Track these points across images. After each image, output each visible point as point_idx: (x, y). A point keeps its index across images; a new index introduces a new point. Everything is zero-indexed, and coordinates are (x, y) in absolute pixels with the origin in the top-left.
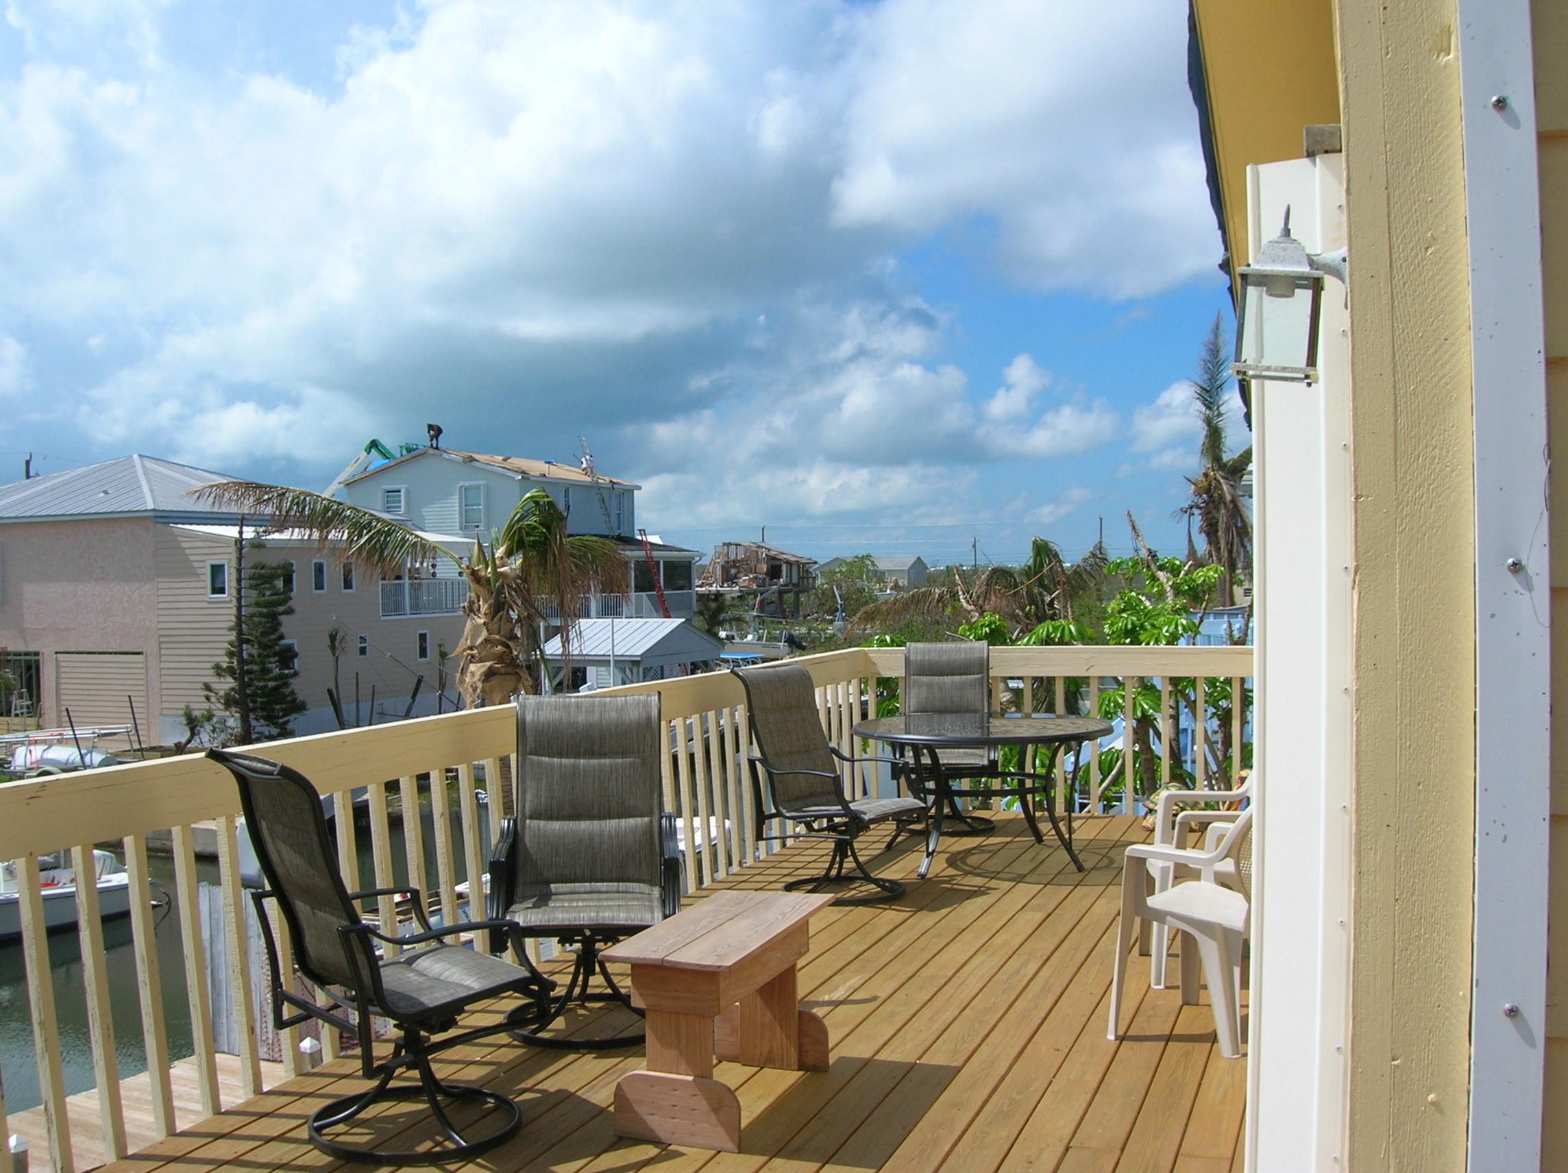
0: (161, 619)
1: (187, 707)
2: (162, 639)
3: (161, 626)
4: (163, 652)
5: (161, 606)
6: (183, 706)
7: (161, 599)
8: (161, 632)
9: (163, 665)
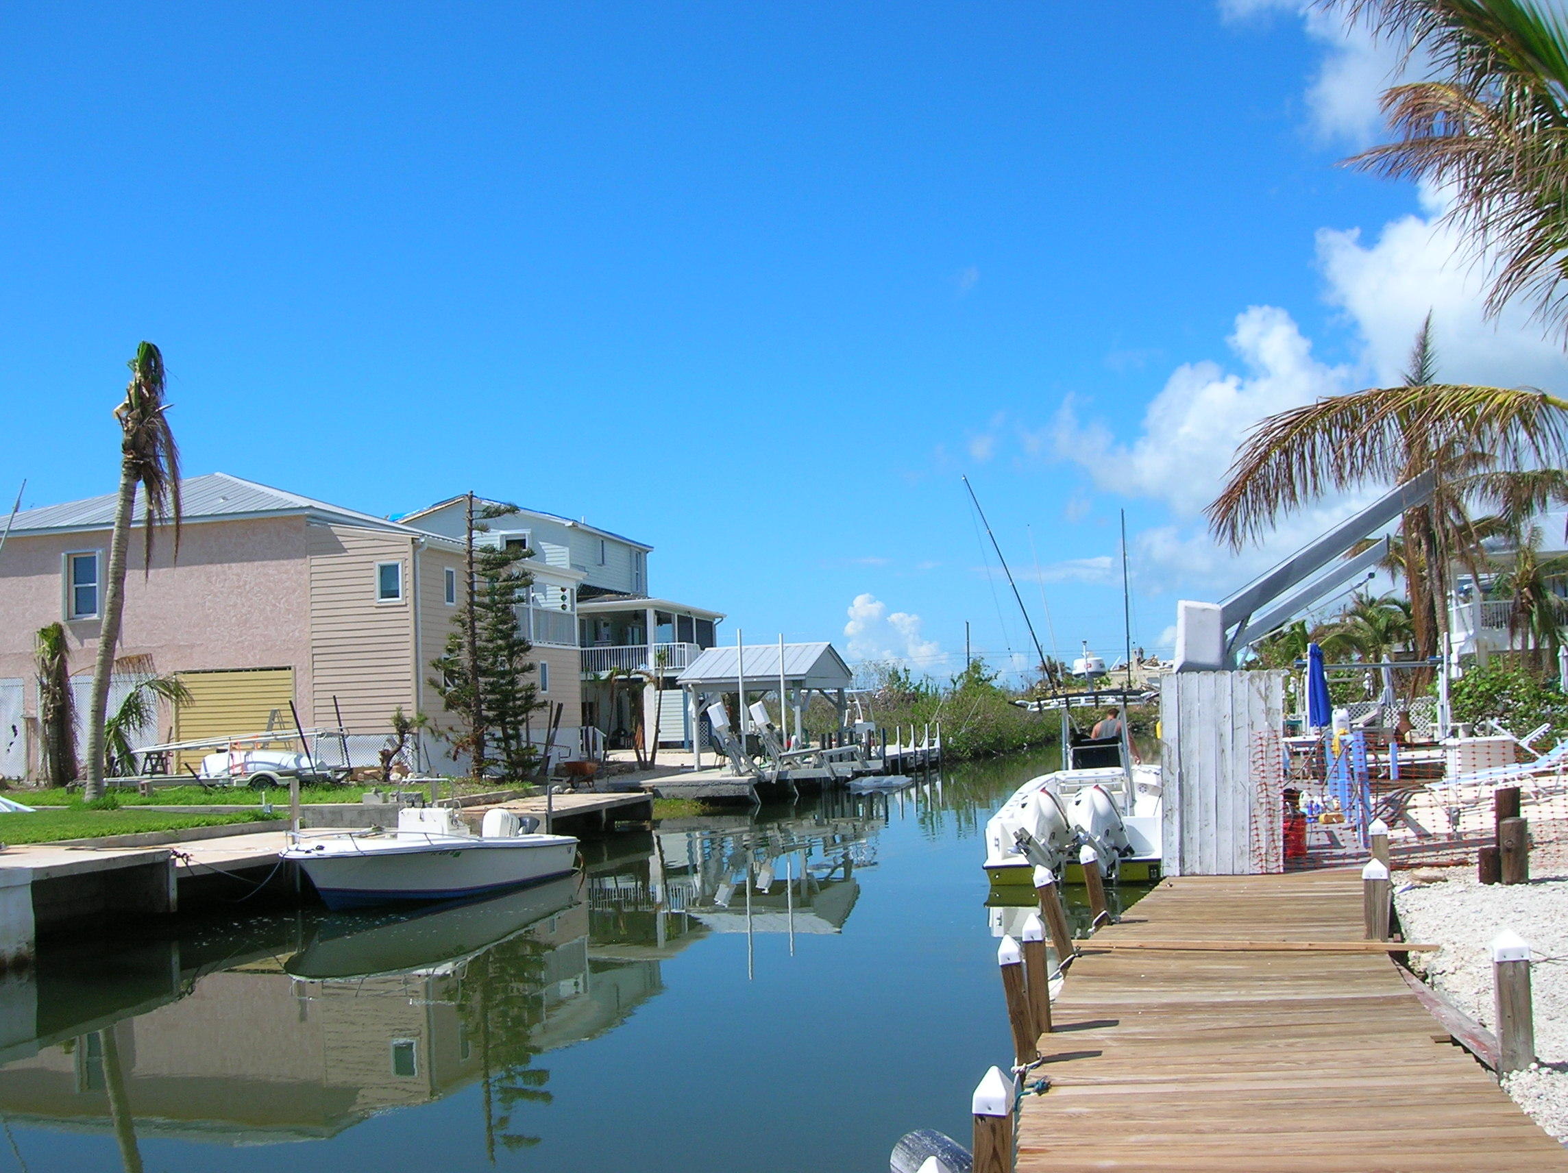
0: (315, 628)
1: (399, 710)
2: (316, 651)
3: (315, 636)
4: (316, 665)
5: (315, 613)
6: (394, 707)
7: (315, 606)
8: (315, 643)
9: (316, 680)
